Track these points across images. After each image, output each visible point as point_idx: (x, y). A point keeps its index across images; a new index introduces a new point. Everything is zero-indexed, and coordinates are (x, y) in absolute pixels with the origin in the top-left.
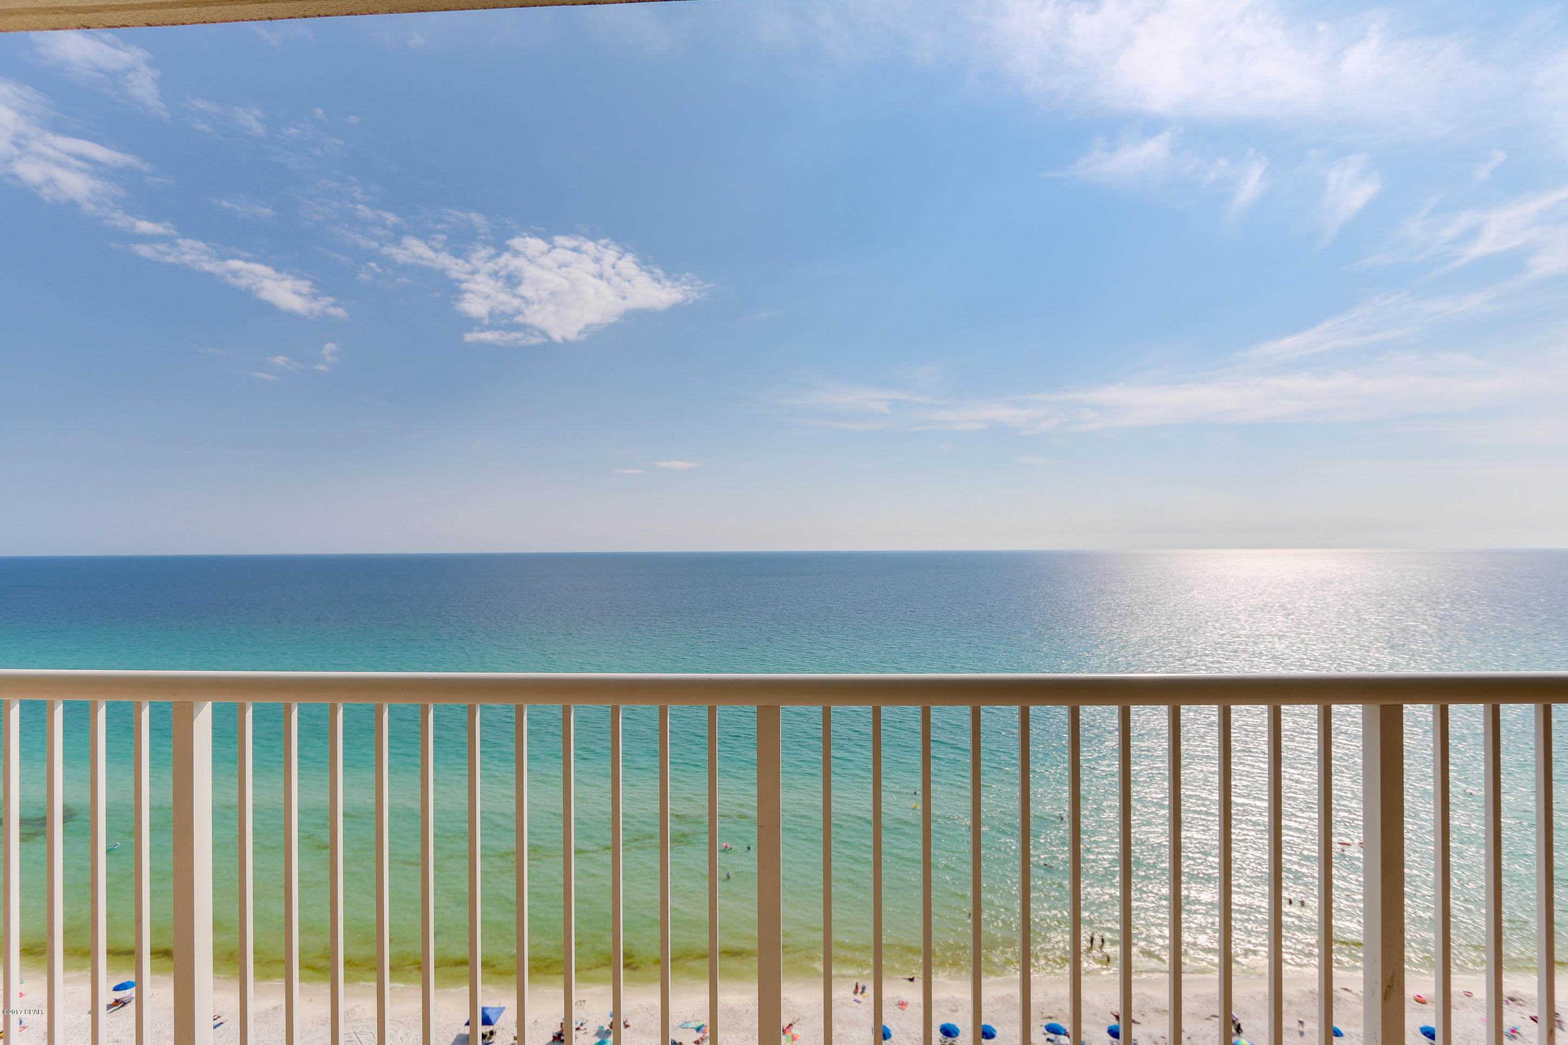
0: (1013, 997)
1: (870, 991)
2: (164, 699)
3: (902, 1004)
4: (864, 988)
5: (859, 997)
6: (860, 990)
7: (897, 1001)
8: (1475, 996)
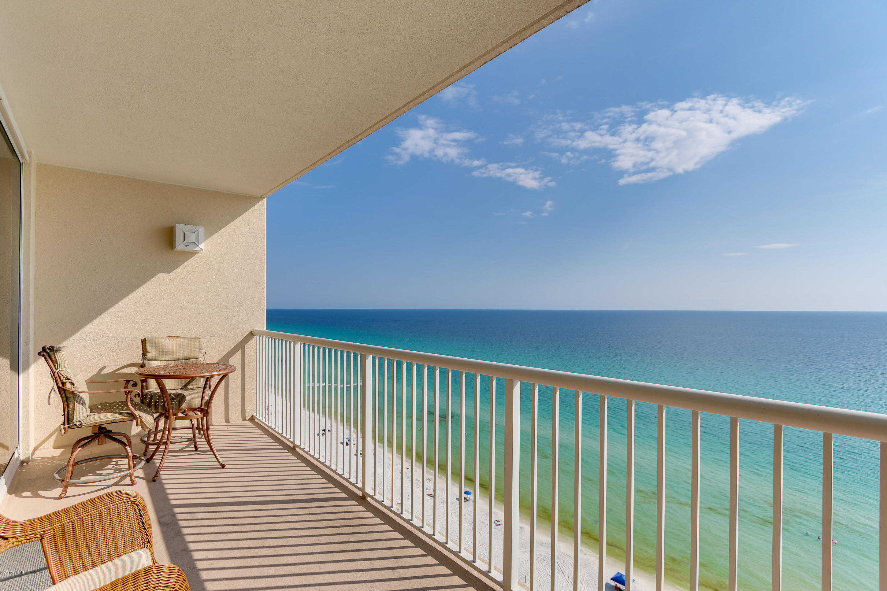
2: (503, 377)
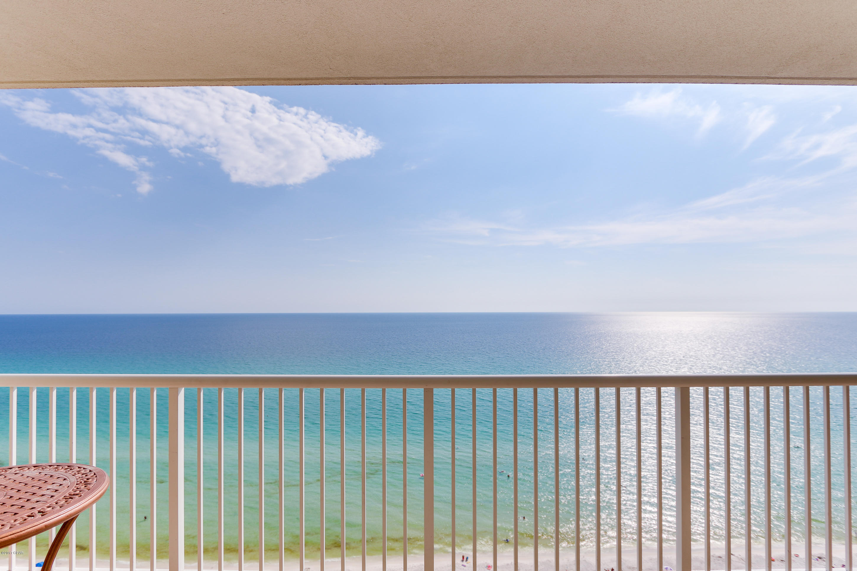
0: (550, 562)
1: (471, 560)
3: (489, 567)
4: (467, 558)
5: (464, 563)
6: (465, 559)
7: (486, 565)
8: (800, 556)
